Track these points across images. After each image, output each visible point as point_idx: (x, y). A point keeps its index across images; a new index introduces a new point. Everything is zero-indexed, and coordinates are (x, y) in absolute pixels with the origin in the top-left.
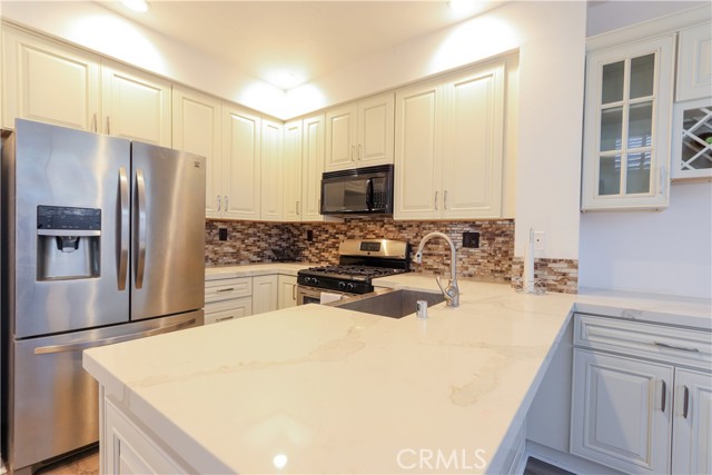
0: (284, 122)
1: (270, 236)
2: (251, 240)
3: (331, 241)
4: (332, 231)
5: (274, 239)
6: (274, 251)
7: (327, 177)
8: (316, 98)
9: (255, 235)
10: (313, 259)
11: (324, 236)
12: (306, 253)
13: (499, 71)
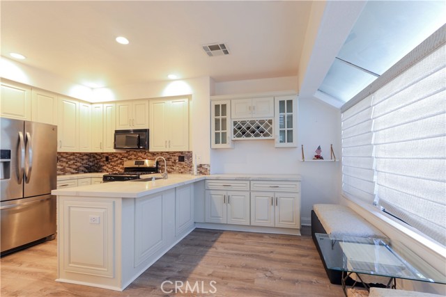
0: (92, 103)
1: (83, 159)
2: (72, 162)
3: (119, 161)
4: (119, 156)
5: (85, 162)
6: (85, 167)
7: (117, 132)
8: (109, 95)
9: (74, 159)
10: (109, 170)
11: (115, 159)
12: (105, 168)
13: (186, 100)
